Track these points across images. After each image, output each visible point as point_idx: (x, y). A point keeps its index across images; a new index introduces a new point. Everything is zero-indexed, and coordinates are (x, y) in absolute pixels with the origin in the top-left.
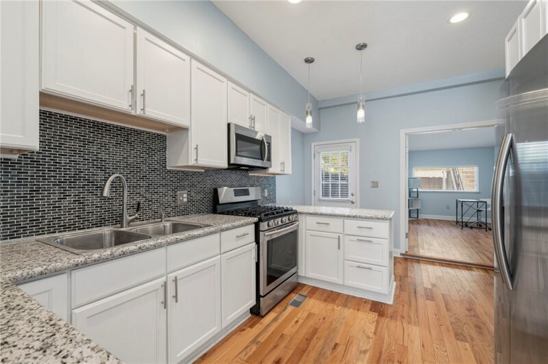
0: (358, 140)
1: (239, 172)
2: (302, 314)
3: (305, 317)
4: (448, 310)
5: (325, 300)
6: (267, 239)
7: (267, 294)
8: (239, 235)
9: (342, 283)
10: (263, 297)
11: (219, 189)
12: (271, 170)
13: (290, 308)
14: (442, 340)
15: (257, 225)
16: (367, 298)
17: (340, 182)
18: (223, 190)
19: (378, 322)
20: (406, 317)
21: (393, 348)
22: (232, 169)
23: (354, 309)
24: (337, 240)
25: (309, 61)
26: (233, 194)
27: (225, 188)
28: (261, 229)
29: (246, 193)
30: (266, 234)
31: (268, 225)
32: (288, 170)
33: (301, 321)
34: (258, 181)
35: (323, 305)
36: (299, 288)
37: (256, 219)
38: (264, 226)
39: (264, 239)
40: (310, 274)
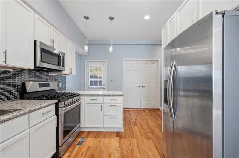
0: (106, 61)
1: (42, 73)
2: (84, 149)
3: (86, 150)
4: (142, 128)
5: (95, 137)
6: (64, 112)
7: (63, 144)
8: (44, 113)
9: (103, 127)
10: (61, 146)
11: (26, 83)
12: (64, 72)
13: (77, 147)
14: (143, 142)
15: (57, 105)
16: (114, 131)
17: (98, 79)
18: (30, 83)
19: (120, 141)
20: (130, 136)
21: (128, 152)
22: (37, 70)
23: (109, 138)
24: (100, 107)
25: (86, 18)
26: (38, 86)
27: (32, 82)
28: (60, 106)
29: (48, 85)
30: (63, 109)
31: (65, 104)
32: (74, 73)
33: (84, 153)
34: (55, 78)
35: (94, 140)
36: (81, 134)
37: (56, 101)
38: (61, 105)
39: (61, 112)
40: (87, 125)
